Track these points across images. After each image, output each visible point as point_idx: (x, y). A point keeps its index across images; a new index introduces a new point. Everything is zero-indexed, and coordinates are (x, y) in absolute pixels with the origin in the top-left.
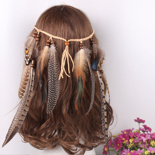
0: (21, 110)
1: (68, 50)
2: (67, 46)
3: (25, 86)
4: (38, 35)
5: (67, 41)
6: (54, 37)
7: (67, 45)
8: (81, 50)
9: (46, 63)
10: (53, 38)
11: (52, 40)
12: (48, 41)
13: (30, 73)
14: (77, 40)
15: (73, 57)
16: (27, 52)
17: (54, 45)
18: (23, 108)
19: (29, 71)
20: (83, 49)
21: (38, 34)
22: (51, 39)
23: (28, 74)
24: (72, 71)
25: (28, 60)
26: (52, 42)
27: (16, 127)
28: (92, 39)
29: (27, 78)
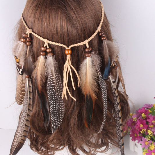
0: (21, 126)
1: (70, 62)
2: (69, 57)
3: (22, 96)
4: (29, 38)
5: (68, 48)
6: (51, 42)
7: (69, 54)
8: (88, 58)
9: (44, 80)
10: (48, 44)
11: (48, 47)
12: (43, 49)
13: (26, 84)
14: (82, 44)
15: (78, 69)
16: (18, 60)
17: (51, 55)
18: (24, 123)
19: (24, 82)
20: (90, 58)
21: (29, 36)
22: (46, 46)
23: (23, 85)
24: (78, 86)
25: (21, 70)
26: (48, 51)
27: (19, 143)
28: (101, 32)
29: (23, 89)
